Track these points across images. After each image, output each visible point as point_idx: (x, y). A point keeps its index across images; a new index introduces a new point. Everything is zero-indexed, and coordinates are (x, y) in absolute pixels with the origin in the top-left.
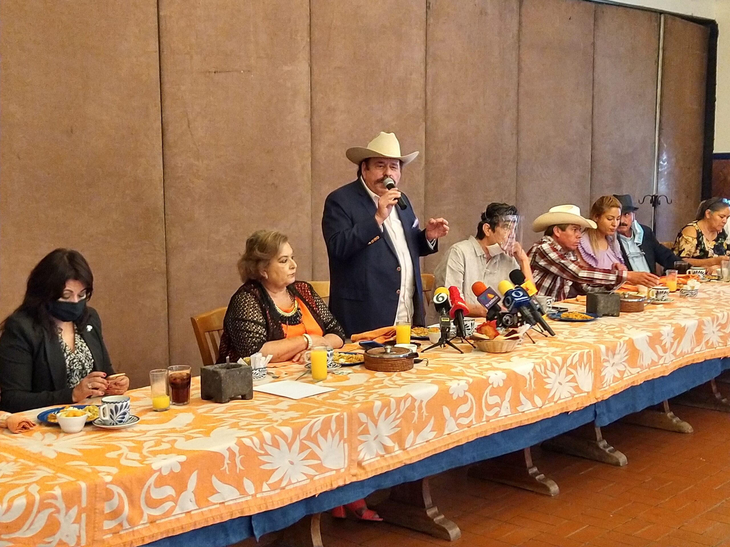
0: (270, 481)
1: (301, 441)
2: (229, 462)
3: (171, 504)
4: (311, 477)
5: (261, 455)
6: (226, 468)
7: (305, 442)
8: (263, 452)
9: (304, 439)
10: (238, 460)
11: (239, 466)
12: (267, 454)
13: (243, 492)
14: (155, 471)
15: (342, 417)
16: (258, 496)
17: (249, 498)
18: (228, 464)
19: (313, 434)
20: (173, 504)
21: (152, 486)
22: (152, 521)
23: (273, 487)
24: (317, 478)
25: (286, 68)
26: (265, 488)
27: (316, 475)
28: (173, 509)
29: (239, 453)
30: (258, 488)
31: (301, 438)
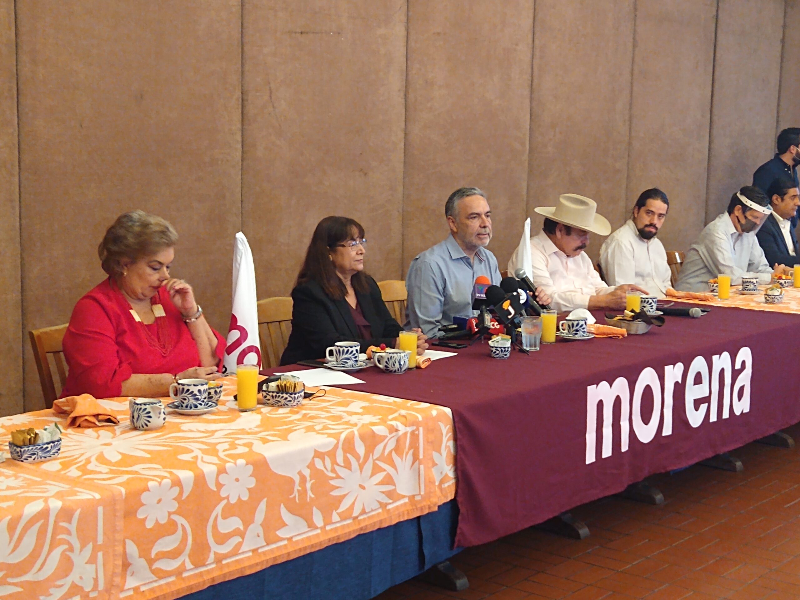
0: (340, 511)
1: (374, 461)
2: (300, 488)
3: (238, 539)
4: (383, 505)
5: (333, 478)
6: (295, 496)
7: (377, 462)
8: (334, 475)
9: (377, 459)
10: (308, 485)
11: (310, 494)
12: (338, 477)
13: (311, 526)
14: (223, 499)
15: (417, 432)
16: (328, 528)
17: (319, 531)
18: (298, 490)
19: (386, 454)
20: (241, 540)
21: (220, 518)
22: (219, 559)
23: (343, 517)
24: (390, 507)
25: (381, 31)
26: (335, 517)
27: (390, 504)
28: (240, 544)
29: (311, 476)
30: (327, 520)
31: (375, 458)
